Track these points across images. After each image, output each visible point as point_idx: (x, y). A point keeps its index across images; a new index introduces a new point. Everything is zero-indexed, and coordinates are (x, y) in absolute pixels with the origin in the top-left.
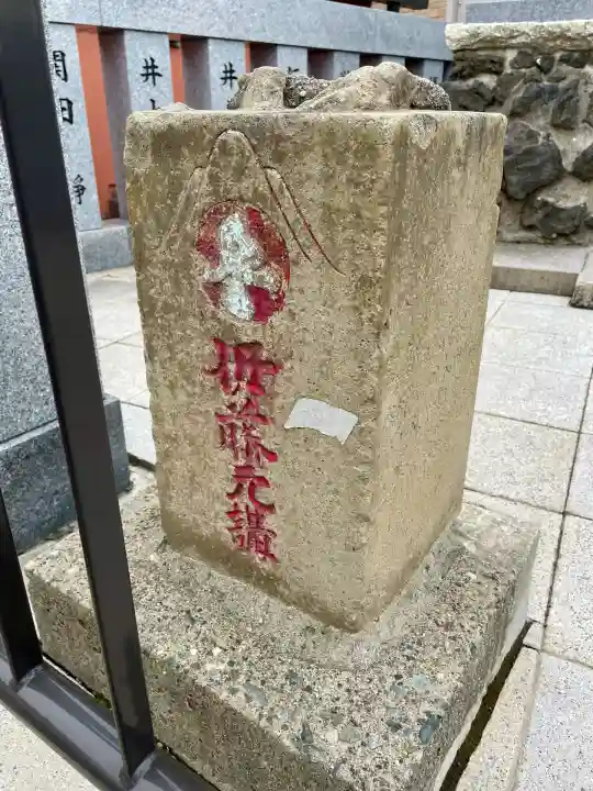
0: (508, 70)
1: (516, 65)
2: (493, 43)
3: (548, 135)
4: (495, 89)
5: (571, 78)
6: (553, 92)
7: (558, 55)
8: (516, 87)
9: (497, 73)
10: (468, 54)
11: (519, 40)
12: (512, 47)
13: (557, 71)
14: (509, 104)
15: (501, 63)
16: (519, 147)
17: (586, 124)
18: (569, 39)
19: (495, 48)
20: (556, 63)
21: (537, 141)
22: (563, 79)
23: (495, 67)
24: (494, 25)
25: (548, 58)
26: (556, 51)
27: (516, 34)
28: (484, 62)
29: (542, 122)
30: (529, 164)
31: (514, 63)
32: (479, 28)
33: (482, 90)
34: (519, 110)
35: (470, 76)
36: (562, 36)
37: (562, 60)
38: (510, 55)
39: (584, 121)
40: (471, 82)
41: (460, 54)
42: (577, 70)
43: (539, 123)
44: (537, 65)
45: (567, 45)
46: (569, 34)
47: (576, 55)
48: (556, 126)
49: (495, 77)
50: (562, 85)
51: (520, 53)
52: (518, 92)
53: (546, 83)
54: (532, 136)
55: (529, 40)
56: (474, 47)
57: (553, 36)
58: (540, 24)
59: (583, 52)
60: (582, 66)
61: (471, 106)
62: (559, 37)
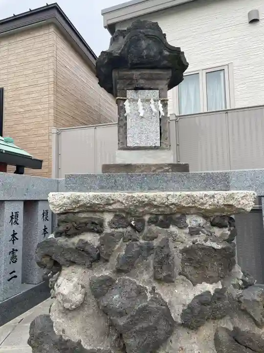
0: (108, 230)
1: (114, 226)
2: (92, 208)
3: (154, 289)
4: (98, 247)
5: (162, 237)
6: (150, 249)
7: (147, 218)
8: (117, 246)
9: (99, 232)
10: (70, 216)
11: (114, 206)
12: (109, 211)
13: (149, 231)
14: (113, 262)
15: (101, 224)
16: (132, 308)
17: (182, 277)
18: (156, 206)
19: (94, 212)
20: (146, 224)
21: (146, 297)
22: (156, 238)
23: (96, 227)
24: (91, 194)
25: (140, 220)
26: (145, 215)
27: (112, 202)
28: (86, 224)
29: (146, 276)
30: (145, 325)
31: (112, 224)
32: (79, 196)
33: (87, 248)
34: (125, 268)
35: (75, 234)
36: (150, 204)
37: (151, 222)
38: (108, 218)
39: (180, 274)
40: (76, 240)
41: (63, 217)
42: (165, 229)
43: (143, 278)
44: (131, 226)
45: (154, 210)
46: (155, 203)
47: (161, 217)
48: (159, 281)
49: (98, 236)
50: (155, 243)
51: (116, 216)
52: (120, 250)
53: (142, 241)
54: (140, 291)
55: (122, 207)
56: (76, 211)
57: (143, 204)
58: (130, 195)
59: (165, 215)
60: (168, 227)
61: (78, 260)
62: (147, 205)
